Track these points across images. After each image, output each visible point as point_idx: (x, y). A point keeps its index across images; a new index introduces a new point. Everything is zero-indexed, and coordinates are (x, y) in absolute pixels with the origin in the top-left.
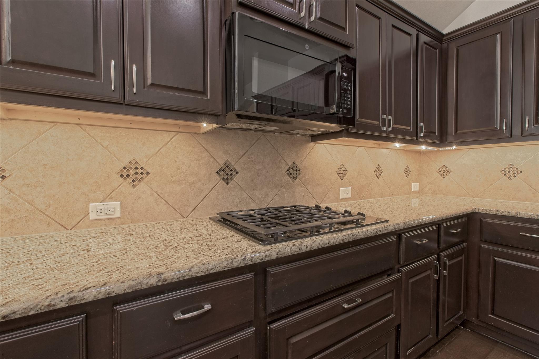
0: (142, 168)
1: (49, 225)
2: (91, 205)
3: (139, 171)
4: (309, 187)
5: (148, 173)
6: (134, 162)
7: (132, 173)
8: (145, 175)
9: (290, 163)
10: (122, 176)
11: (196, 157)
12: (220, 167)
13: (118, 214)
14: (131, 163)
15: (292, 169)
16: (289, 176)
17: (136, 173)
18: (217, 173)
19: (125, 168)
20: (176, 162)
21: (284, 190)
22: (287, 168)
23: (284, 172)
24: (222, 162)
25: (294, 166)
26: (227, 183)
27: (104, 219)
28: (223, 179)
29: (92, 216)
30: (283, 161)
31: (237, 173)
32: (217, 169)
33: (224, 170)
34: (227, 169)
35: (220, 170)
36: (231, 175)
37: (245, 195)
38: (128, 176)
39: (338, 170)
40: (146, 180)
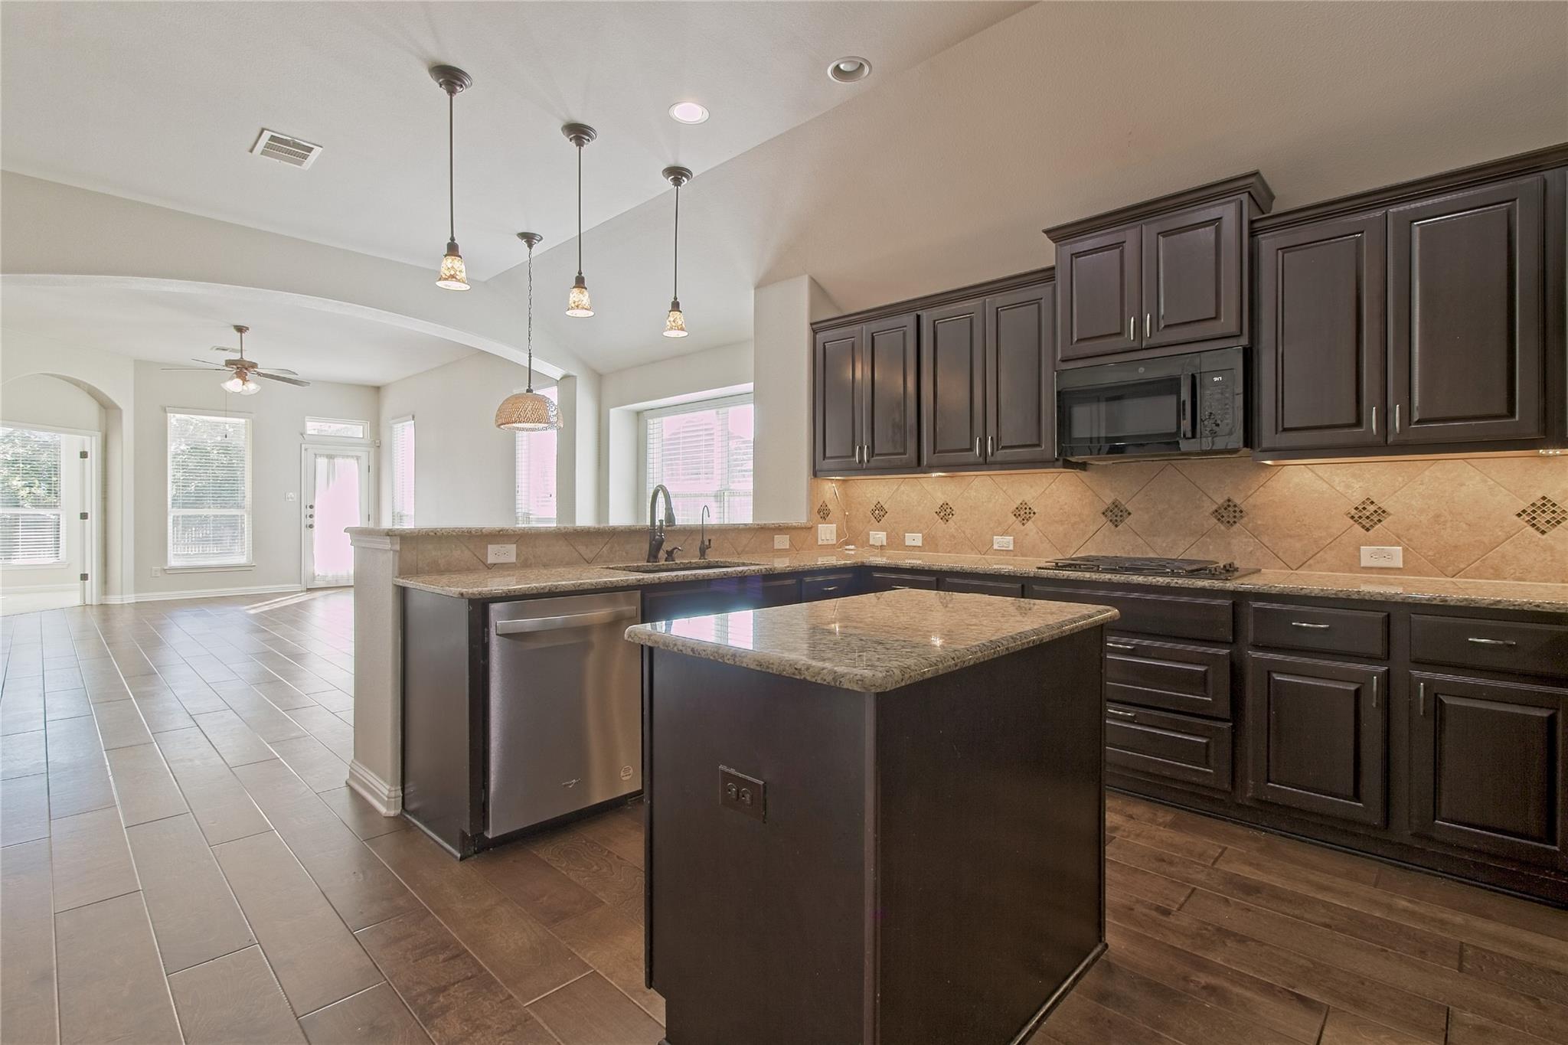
0: (1030, 508)
1: (972, 550)
2: (995, 537)
3: (1028, 511)
4: (1265, 539)
5: (1034, 513)
6: (1024, 503)
7: (1022, 513)
8: (1032, 515)
9: (1220, 501)
10: (1015, 515)
11: (1079, 496)
12: (1107, 507)
13: (1011, 548)
14: (1021, 504)
15: (1226, 509)
16: (1219, 520)
17: (1026, 513)
18: (1103, 513)
19: (1017, 508)
20: (1059, 502)
21: (1208, 540)
22: (1215, 507)
23: (1207, 514)
24: (1109, 501)
25: (1229, 506)
26: (1116, 526)
27: (1003, 550)
28: (1111, 521)
29: (996, 547)
30: (1205, 498)
31: (1129, 514)
32: (1103, 509)
33: (1111, 511)
34: (1116, 509)
35: (1107, 511)
36: (1121, 516)
37: (1140, 541)
38: (1019, 515)
39: (1353, 512)
40: (1033, 519)
